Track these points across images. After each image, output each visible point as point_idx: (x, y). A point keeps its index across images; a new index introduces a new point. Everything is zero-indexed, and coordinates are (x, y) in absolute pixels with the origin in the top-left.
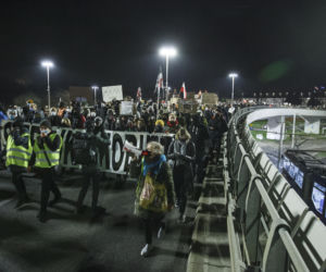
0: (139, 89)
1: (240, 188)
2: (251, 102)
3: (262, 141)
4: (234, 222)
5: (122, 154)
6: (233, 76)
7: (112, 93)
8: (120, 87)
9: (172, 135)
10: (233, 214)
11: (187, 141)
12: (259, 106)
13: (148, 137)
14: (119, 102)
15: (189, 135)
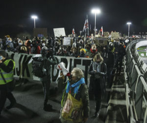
0: (73, 30)
1: (133, 81)
2: (137, 36)
3: (144, 57)
4: (129, 98)
5: (58, 70)
6: (129, 24)
7: (60, 32)
8: (63, 29)
9: (91, 59)
10: (129, 94)
11: (101, 63)
12: (142, 39)
13: (75, 60)
14: (63, 37)
15: (102, 58)
